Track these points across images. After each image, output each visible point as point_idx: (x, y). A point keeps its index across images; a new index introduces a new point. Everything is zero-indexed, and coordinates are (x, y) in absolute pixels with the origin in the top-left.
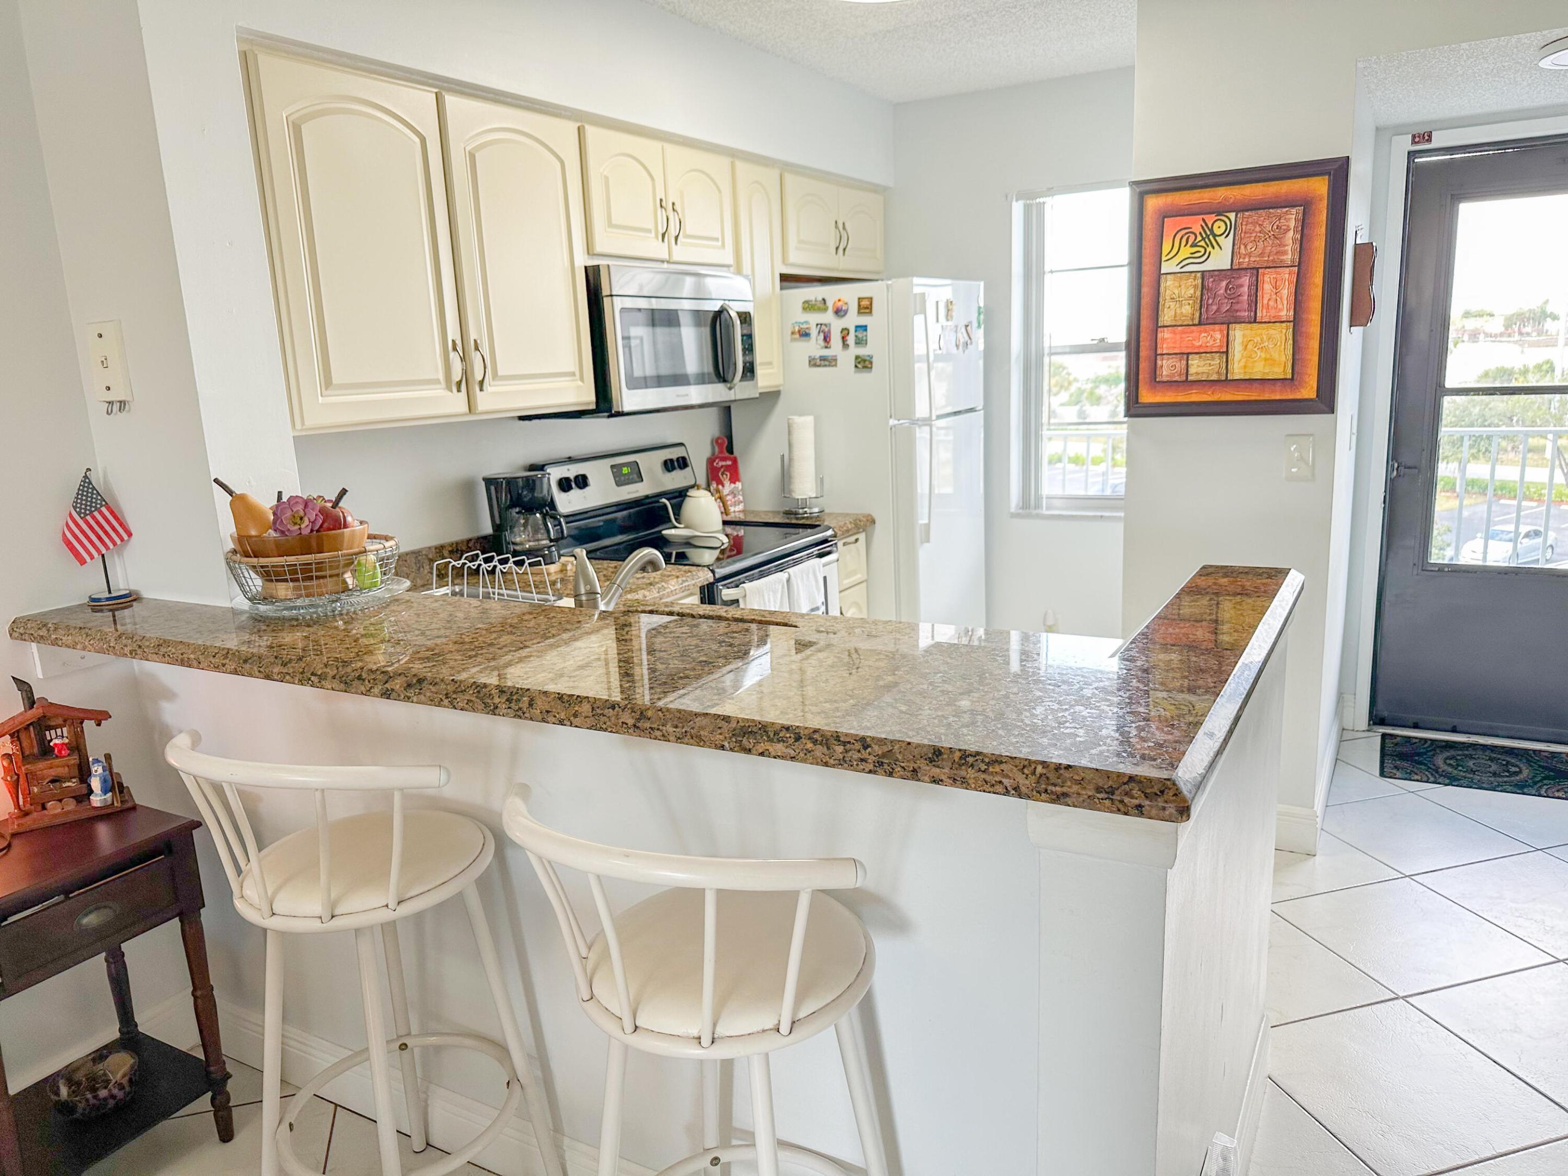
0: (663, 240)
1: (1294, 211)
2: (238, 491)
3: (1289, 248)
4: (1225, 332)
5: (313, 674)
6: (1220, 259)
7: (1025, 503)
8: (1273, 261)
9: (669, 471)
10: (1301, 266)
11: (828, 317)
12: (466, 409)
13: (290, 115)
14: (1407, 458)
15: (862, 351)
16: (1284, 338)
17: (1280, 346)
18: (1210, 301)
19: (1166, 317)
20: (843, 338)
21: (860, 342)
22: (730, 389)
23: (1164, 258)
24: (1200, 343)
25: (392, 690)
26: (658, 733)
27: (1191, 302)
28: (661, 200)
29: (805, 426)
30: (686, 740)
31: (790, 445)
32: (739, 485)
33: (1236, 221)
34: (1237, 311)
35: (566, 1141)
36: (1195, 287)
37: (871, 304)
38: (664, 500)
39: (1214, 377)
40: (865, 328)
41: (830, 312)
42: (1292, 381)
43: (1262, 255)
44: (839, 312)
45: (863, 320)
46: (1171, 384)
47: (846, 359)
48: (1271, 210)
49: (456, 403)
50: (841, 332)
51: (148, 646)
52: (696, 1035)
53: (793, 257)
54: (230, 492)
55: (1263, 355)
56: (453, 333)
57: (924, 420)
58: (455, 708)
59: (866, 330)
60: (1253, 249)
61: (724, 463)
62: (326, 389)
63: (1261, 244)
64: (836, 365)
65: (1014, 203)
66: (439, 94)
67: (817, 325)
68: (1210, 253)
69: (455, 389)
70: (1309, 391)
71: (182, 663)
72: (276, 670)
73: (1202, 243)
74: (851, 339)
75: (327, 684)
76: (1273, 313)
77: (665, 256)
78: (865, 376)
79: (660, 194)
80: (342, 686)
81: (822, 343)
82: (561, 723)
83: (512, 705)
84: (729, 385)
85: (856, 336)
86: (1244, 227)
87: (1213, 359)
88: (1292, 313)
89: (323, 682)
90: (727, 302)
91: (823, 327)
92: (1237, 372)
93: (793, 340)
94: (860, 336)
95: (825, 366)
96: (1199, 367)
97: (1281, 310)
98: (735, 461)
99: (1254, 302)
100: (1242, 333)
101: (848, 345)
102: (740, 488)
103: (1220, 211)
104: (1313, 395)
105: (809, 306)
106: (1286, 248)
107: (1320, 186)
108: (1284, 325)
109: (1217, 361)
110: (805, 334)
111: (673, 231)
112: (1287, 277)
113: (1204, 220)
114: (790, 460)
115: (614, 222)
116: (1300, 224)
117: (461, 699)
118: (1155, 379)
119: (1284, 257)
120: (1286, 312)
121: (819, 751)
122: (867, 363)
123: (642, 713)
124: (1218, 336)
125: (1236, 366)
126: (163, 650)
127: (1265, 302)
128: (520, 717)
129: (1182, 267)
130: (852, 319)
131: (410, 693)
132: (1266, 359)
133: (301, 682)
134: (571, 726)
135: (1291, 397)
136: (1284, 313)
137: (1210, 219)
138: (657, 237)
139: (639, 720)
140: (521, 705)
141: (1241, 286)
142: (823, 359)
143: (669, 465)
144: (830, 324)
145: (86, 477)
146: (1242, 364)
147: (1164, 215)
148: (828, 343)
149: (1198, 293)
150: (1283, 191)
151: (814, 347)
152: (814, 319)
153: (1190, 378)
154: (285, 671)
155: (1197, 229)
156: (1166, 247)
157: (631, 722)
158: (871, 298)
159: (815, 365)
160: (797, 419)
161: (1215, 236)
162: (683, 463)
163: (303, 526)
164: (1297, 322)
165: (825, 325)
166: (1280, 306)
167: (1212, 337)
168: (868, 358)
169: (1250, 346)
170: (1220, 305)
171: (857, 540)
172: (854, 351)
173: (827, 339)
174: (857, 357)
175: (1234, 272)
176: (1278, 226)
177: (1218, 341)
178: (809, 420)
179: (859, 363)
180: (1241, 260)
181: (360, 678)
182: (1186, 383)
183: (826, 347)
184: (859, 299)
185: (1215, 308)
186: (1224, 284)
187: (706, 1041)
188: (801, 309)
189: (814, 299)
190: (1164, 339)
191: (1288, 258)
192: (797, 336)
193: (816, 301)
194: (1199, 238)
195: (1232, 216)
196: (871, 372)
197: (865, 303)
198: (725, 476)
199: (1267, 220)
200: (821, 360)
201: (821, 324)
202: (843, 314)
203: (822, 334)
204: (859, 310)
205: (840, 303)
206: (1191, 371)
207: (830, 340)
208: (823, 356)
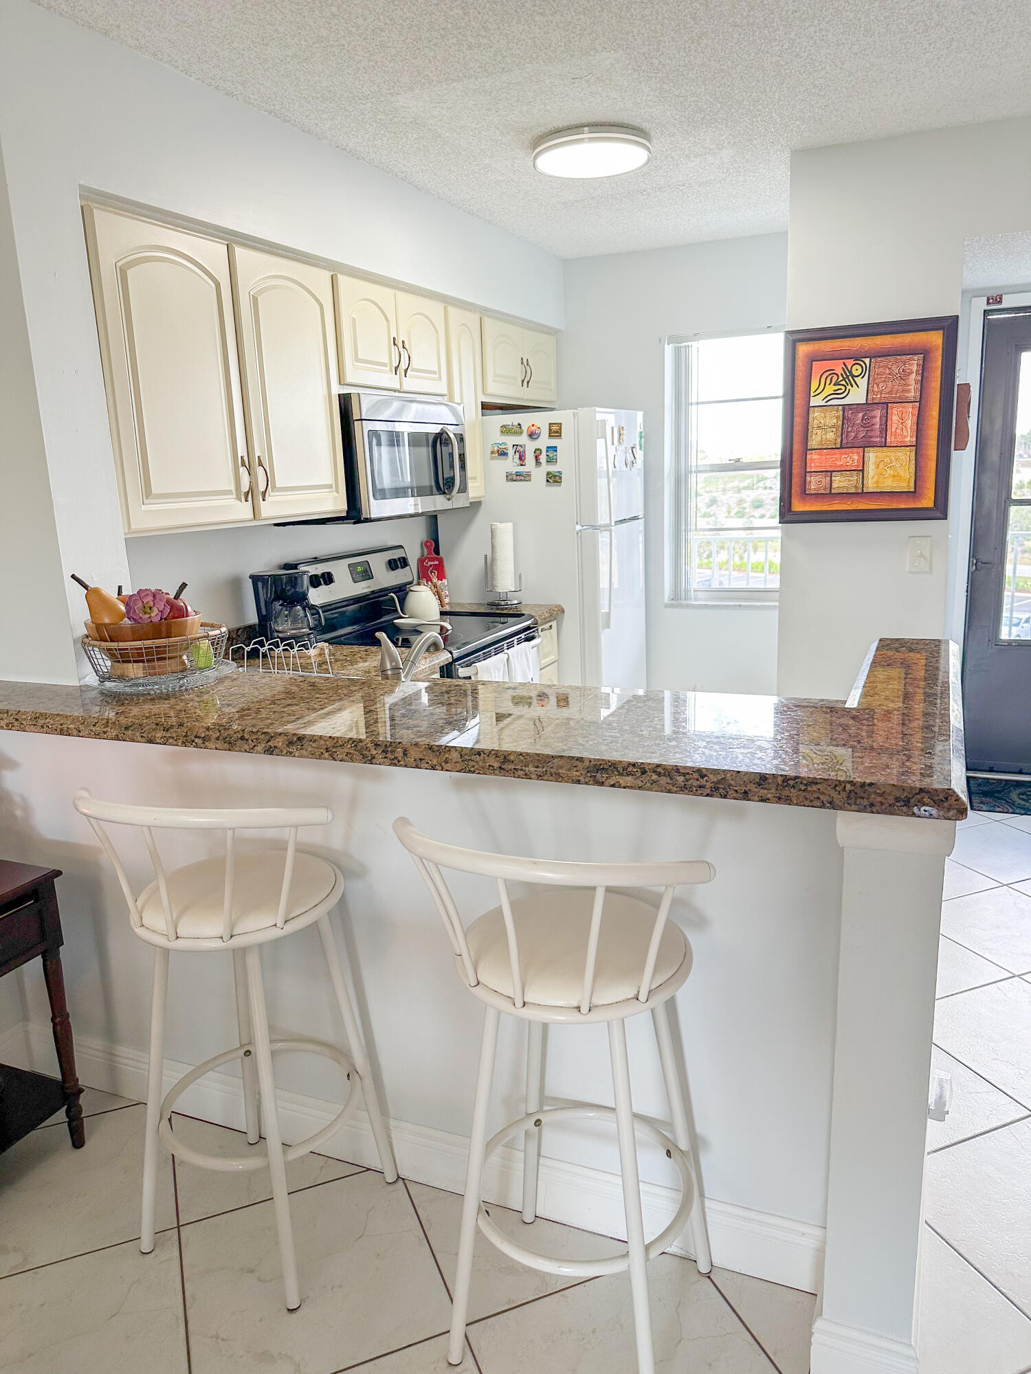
0: (396, 374)
1: (916, 358)
2: (91, 585)
3: (912, 387)
4: (862, 454)
5: (196, 737)
6: (857, 395)
7: (676, 596)
8: (899, 397)
9: (393, 569)
10: (922, 402)
11: (523, 439)
12: (251, 516)
13: (118, 261)
14: (983, 557)
15: (553, 468)
16: (908, 458)
17: (905, 465)
18: (850, 429)
19: (814, 442)
20: (536, 457)
21: (550, 461)
22: (449, 500)
23: (812, 394)
24: (841, 463)
25: (275, 747)
26: (521, 773)
27: (834, 430)
28: (394, 338)
29: (505, 532)
30: (546, 778)
31: (493, 547)
32: (445, 581)
33: (870, 365)
34: (871, 437)
35: (392, 1122)
36: (837, 418)
37: (561, 429)
38: (392, 594)
39: (853, 490)
40: (554, 449)
41: (525, 435)
42: (915, 494)
43: (890, 392)
44: (532, 435)
45: (553, 442)
46: (818, 496)
47: (539, 474)
48: (898, 357)
49: (243, 511)
50: (535, 452)
51: (25, 719)
52: (576, 1005)
53: (491, 388)
54: (86, 587)
55: (892, 473)
56: (242, 451)
57: (606, 526)
58: (334, 759)
59: (556, 451)
60: (884, 388)
61: (432, 563)
62: (147, 498)
63: (890, 384)
64: (530, 480)
65: (666, 345)
66: (230, 246)
67: (514, 446)
68: (849, 390)
69: (243, 499)
70: (928, 501)
71: (61, 733)
72: (159, 735)
73: (843, 382)
74: (543, 458)
75: (211, 745)
76: (899, 439)
77: (397, 387)
78: (554, 489)
79: (394, 334)
80: (226, 745)
81: (518, 462)
82: (433, 768)
83: (389, 755)
84: (448, 496)
85: (547, 456)
86: (876, 369)
87: (852, 476)
88: (914, 439)
89: (207, 744)
90: (446, 426)
91: (519, 448)
92: (871, 486)
93: (492, 458)
94: (551, 455)
95: (521, 480)
96: (840, 483)
97: (906, 437)
98: (441, 561)
99: (884, 430)
100: (875, 455)
101: (540, 463)
102: (446, 584)
103: (857, 357)
104: (931, 505)
105: (506, 430)
106: (910, 387)
107: (936, 339)
108: (908, 448)
109: (855, 477)
110: (503, 454)
111: (403, 366)
112: (910, 411)
113: (844, 363)
114: (493, 559)
115: (359, 357)
116: (921, 368)
117: (341, 753)
118: (805, 491)
119: (909, 395)
120: (910, 438)
121: (664, 780)
122: (557, 478)
123: (505, 757)
124: (856, 457)
125: (870, 481)
126: (41, 722)
127: (893, 430)
128: (396, 765)
129: (827, 402)
130: (544, 442)
131: (293, 749)
132: (894, 476)
133: (184, 744)
134: (442, 770)
135: (913, 507)
136: (908, 439)
137: (850, 363)
138: (391, 371)
139: (503, 763)
140: (396, 755)
141: (875, 417)
142: (518, 474)
143: (393, 565)
144: (525, 445)
146: (875, 480)
147: (813, 359)
148: (523, 461)
149: (840, 423)
150: (907, 341)
151: (511, 464)
152: (510, 441)
153: (833, 491)
154: (168, 735)
155: (839, 371)
156: (814, 385)
157: (496, 765)
158: (561, 424)
159: (513, 480)
160: (499, 525)
161: (854, 376)
162: (404, 562)
163: (153, 615)
164: (918, 446)
165: (521, 446)
166: (905, 434)
167: (851, 458)
168: (558, 474)
169: (881, 466)
170: (857, 432)
171: (551, 626)
172: (546, 468)
173: (522, 458)
174: (548, 474)
175: (868, 406)
176: (903, 370)
177: (856, 461)
178: (510, 525)
179: (550, 478)
180: (874, 396)
181: (242, 738)
182: (830, 495)
183: (522, 465)
184: (550, 424)
185: (853, 434)
186: (860, 415)
187: (584, 1009)
188: (499, 433)
189: (511, 424)
190: (812, 460)
191: (911, 395)
192: (497, 455)
193: (513, 425)
194: (841, 378)
195: (867, 361)
196: (560, 486)
197: (555, 428)
198: (433, 574)
199: (894, 365)
200: (517, 476)
201: (517, 445)
202: (536, 437)
203: (517, 454)
204: (550, 434)
205: (534, 428)
206: (834, 485)
207: (525, 459)
208: (519, 472)
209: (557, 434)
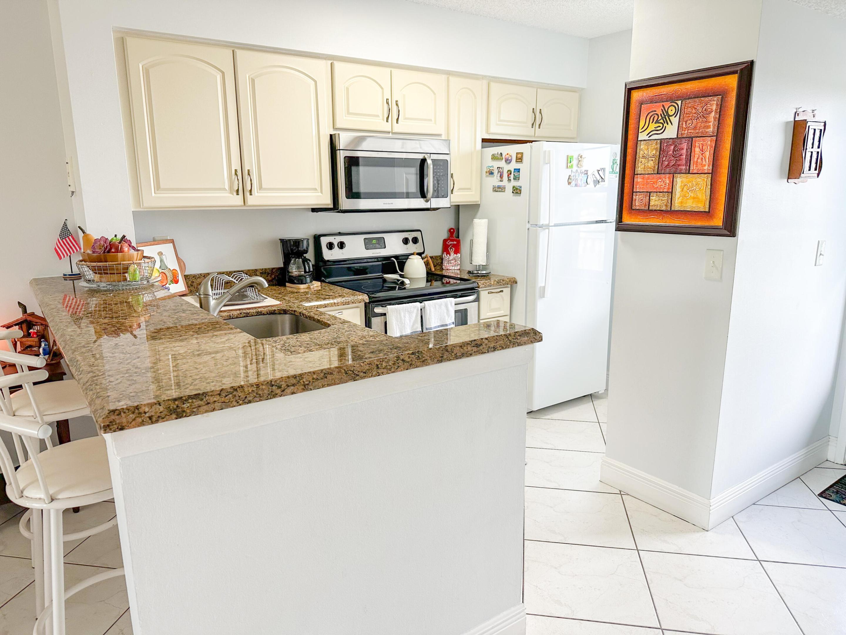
0: (387, 121)
1: (716, 98)
3: (711, 124)
4: (672, 179)
6: (671, 132)
8: (702, 133)
9: (404, 244)
10: (718, 136)
11: (502, 164)
12: (243, 204)
13: (144, 65)
15: (516, 184)
16: (705, 184)
17: (703, 190)
18: (664, 159)
19: (640, 169)
20: (508, 176)
21: (516, 178)
23: (640, 131)
24: (657, 186)
27: (653, 159)
28: (388, 100)
29: (482, 225)
32: (459, 255)
33: (681, 106)
34: (679, 165)
36: (656, 149)
37: (522, 157)
39: (664, 208)
40: (518, 170)
41: (504, 160)
42: (708, 214)
43: (695, 128)
44: (508, 161)
45: (518, 166)
46: (640, 212)
47: (509, 187)
48: (702, 99)
49: (237, 200)
50: (507, 172)
53: (493, 129)
55: (692, 195)
56: (236, 166)
57: (546, 226)
59: (519, 172)
60: (690, 125)
61: (452, 243)
63: (695, 121)
64: (504, 191)
66: (234, 52)
67: (498, 168)
68: (665, 127)
69: (235, 194)
70: (718, 221)
73: (662, 121)
74: (512, 176)
76: (699, 167)
77: (389, 129)
78: (517, 198)
79: (387, 97)
81: (499, 178)
84: (426, 200)
85: (514, 175)
86: (686, 110)
87: (664, 196)
88: (711, 167)
90: (427, 154)
91: (500, 169)
92: (677, 206)
93: (487, 176)
94: (516, 175)
95: (500, 191)
96: (656, 202)
97: (705, 165)
98: (458, 242)
99: (689, 160)
100: (681, 180)
101: (510, 180)
102: (459, 257)
103: (672, 99)
104: (721, 224)
105: (494, 158)
106: (710, 124)
107: (731, 82)
108: (706, 175)
109: (666, 198)
110: (491, 173)
112: (709, 142)
113: (663, 106)
115: (350, 112)
116: (719, 106)
118: (632, 208)
119: (708, 130)
120: (707, 168)
122: (518, 190)
124: (667, 181)
125: (676, 201)
127: (696, 160)
129: (649, 137)
130: (514, 165)
132: (694, 198)
135: (709, 225)
136: (706, 167)
137: (667, 105)
138: (383, 120)
141: (683, 149)
142: (499, 187)
143: (406, 241)
144: (503, 168)
145: (65, 223)
146: (680, 200)
147: (642, 103)
149: (658, 153)
150: (710, 85)
151: (494, 181)
152: (496, 164)
153: (650, 208)
155: (659, 112)
156: (642, 124)
158: (522, 153)
159: (496, 191)
160: (477, 221)
161: (669, 116)
162: (415, 240)
164: (714, 173)
165: (501, 168)
166: (704, 163)
167: (664, 182)
168: (519, 188)
169: (685, 189)
170: (669, 161)
171: (501, 291)
172: (514, 183)
173: (501, 176)
175: (678, 140)
176: (706, 109)
177: (667, 185)
178: (485, 222)
179: (514, 190)
180: (683, 132)
182: (649, 212)
183: (501, 181)
184: (517, 153)
185: (666, 163)
186: (672, 147)
188: (490, 159)
189: (497, 153)
190: (638, 183)
191: (711, 130)
192: (488, 174)
194: (660, 118)
195: (679, 103)
196: (520, 196)
197: (519, 156)
198: (451, 250)
199: (698, 104)
200: (498, 188)
201: (499, 168)
202: (509, 162)
203: (499, 173)
204: (516, 160)
205: (508, 156)
206: (652, 203)
207: (503, 177)
208: (499, 186)
209: (520, 160)
